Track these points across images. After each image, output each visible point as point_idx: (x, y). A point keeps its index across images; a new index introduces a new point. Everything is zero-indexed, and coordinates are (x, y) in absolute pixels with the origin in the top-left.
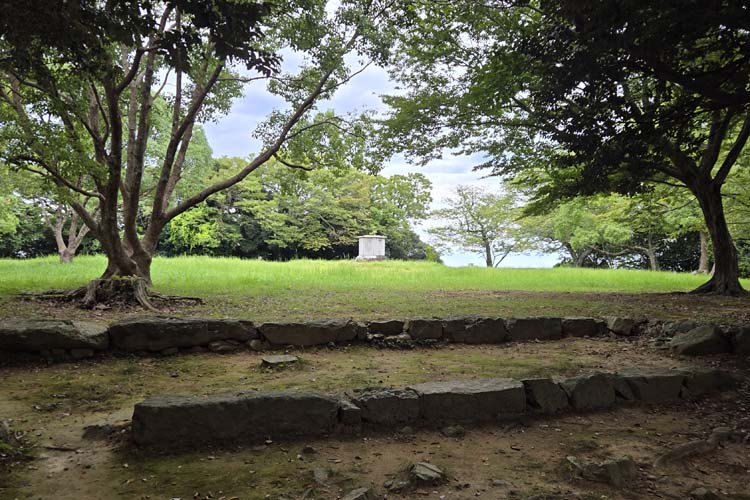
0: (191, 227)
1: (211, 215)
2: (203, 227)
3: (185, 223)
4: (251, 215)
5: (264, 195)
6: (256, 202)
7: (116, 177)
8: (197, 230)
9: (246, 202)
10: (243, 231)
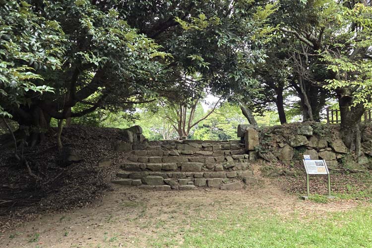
0: (201, 135)
1: (208, 131)
2: (204, 135)
3: (199, 134)
4: (222, 130)
5: (227, 122)
6: (223, 125)
7: (181, 119)
8: (203, 137)
9: (220, 125)
10: (219, 136)
